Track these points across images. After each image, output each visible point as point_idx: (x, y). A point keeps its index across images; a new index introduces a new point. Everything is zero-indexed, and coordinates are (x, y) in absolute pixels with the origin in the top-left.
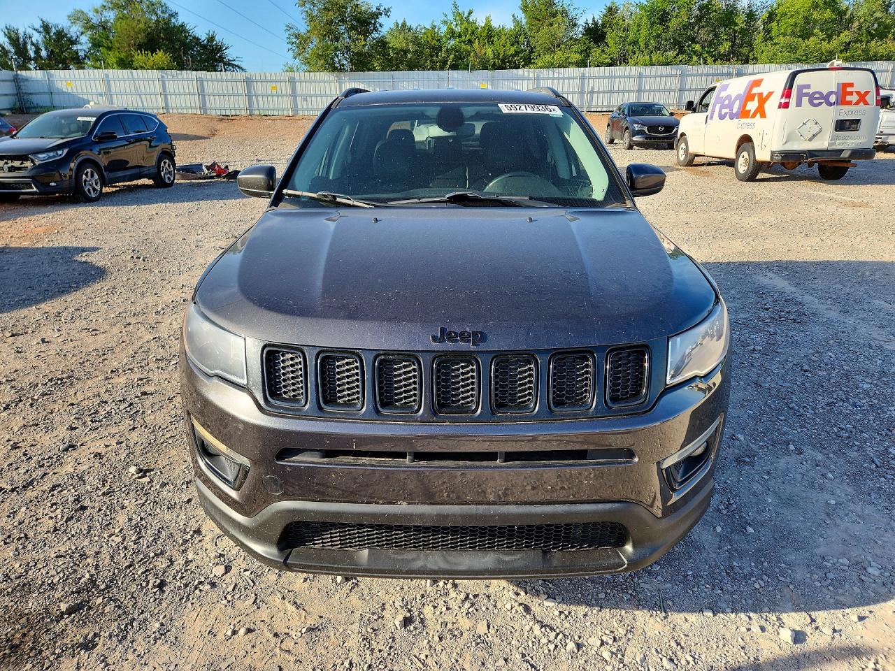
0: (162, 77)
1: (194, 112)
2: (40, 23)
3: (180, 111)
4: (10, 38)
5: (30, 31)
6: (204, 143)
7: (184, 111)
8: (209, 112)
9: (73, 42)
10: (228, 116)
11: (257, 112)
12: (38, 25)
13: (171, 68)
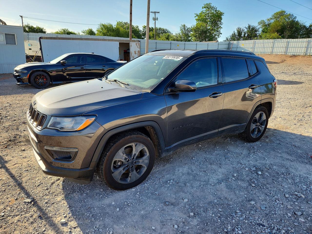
0: (274, 41)
1: (282, 53)
2: (248, 26)
3: (277, 53)
4: (238, 31)
5: (244, 28)
6: (278, 64)
7: (278, 53)
8: (288, 54)
9: (256, 31)
10: (295, 55)
11: (309, 54)
12: (247, 26)
13: (278, 38)
